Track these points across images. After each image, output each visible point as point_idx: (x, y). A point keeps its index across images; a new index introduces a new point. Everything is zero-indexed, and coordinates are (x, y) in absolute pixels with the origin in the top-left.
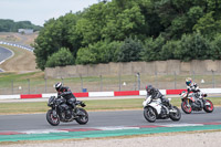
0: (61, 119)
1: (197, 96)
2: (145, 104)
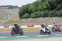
1: (57, 27)
2: (40, 29)
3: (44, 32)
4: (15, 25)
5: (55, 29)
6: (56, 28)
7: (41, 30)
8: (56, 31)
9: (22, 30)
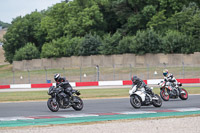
0: (60, 106)
3: (143, 100)
4: (56, 79)
5: (168, 90)
6: (171, 88)
7: (134, 95)
8: (171, 96)
9: (78, 94)
